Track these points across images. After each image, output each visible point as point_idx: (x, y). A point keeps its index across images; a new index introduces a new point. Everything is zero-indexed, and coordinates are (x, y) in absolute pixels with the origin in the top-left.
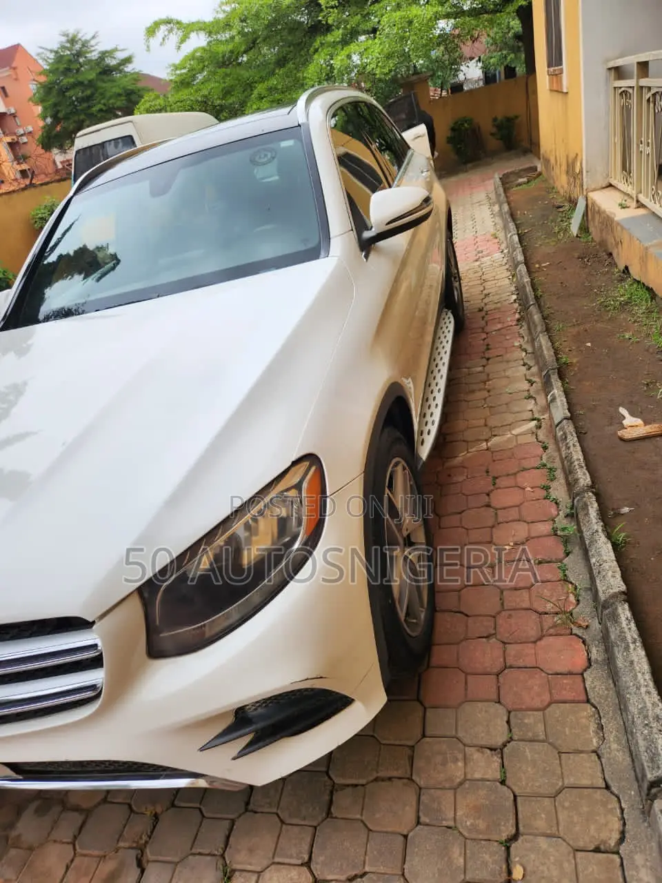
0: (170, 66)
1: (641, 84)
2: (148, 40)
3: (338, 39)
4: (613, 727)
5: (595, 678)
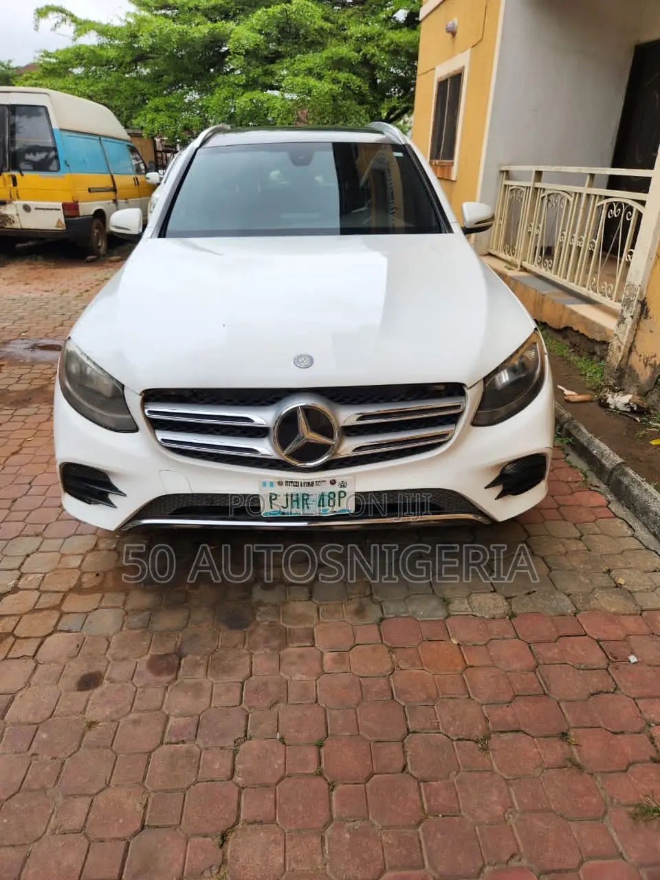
0: (41, 51)
1: (536, 186)
2: (37, 20)
3: (242, 83)
4: (637, 525)
5: (616, 507)
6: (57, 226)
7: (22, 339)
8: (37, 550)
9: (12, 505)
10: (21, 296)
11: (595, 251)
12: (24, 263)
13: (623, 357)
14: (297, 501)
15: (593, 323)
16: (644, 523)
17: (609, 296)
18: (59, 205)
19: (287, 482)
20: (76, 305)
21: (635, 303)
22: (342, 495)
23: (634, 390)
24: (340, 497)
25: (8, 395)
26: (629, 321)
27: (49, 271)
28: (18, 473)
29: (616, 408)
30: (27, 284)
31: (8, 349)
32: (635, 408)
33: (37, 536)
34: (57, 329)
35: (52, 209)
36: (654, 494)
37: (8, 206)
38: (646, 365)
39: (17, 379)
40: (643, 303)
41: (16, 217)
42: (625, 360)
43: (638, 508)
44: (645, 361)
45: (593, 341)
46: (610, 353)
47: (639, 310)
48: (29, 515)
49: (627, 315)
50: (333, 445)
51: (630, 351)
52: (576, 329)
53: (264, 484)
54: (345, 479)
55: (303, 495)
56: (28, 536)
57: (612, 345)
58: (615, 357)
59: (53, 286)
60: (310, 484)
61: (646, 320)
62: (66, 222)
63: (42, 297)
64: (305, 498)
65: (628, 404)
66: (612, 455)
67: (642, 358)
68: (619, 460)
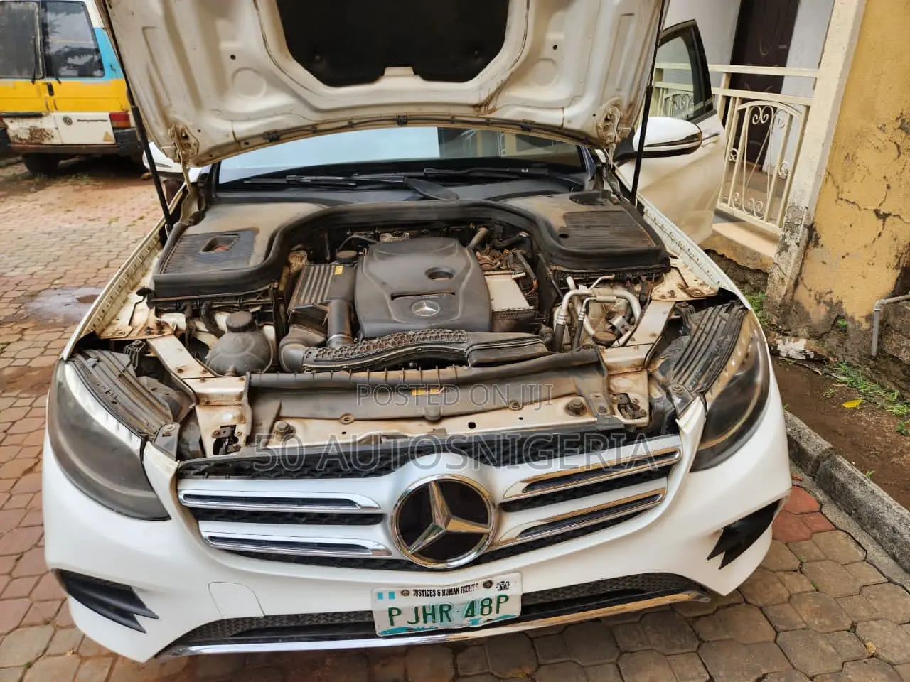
1: (658, 86)
4: (866, 541)
5: (832, 512)
6: (105, 140)
7: (55, 289)
8: (45, 651)
9: (15, 567)
10: (60, 227)
11: (737, 161)
12: (67, 183)
13: (787, 291)
14: (433, 614)
15: (744, 248)
16: (875, 538)
17: (759, 215)
18: (106, 115)
19: (415, 591)
20: (127, 238)
21: (801, 228)
22: (503, 599)
23: (803, 331)
24: (499, 603)
25: (29, 374)
26: (794, 250)
27: (99, 193)
28: (28, 507)
29: (788, 357)
30: (68, 211)
31: (35, 305)
32: (812, 357)
33: (47, 623)
34: (101, 271)
35: (97, 121)
36: (886, 499)
37: (44, 119)
38: (819, 302)
39: (43, 350)
40: (811, 229)
41: (54, 131)
42: (789, 295)
43: (864, 515)
44: (818, 297)
45: (744, 268)
46: (770, 285)
47: (806, 237)
48: (37, 583)
49: (791, 242)
50: (488, 534)
51: (796, 284)
52: (720, 253)
53: (380, 596)
54: (505, 578)
55: (442, 606)
56: (32, 625)
57: (772, 276)
58: (777, 290)
59: (99, 213)
60: (453, 592)
61: (816, 249)
62: (115, 134)
63: (86, 228)
64: (445, 610)
65: (804, 351)
66: (813, 436)
67: (813, 293)
68: (826, 445)
